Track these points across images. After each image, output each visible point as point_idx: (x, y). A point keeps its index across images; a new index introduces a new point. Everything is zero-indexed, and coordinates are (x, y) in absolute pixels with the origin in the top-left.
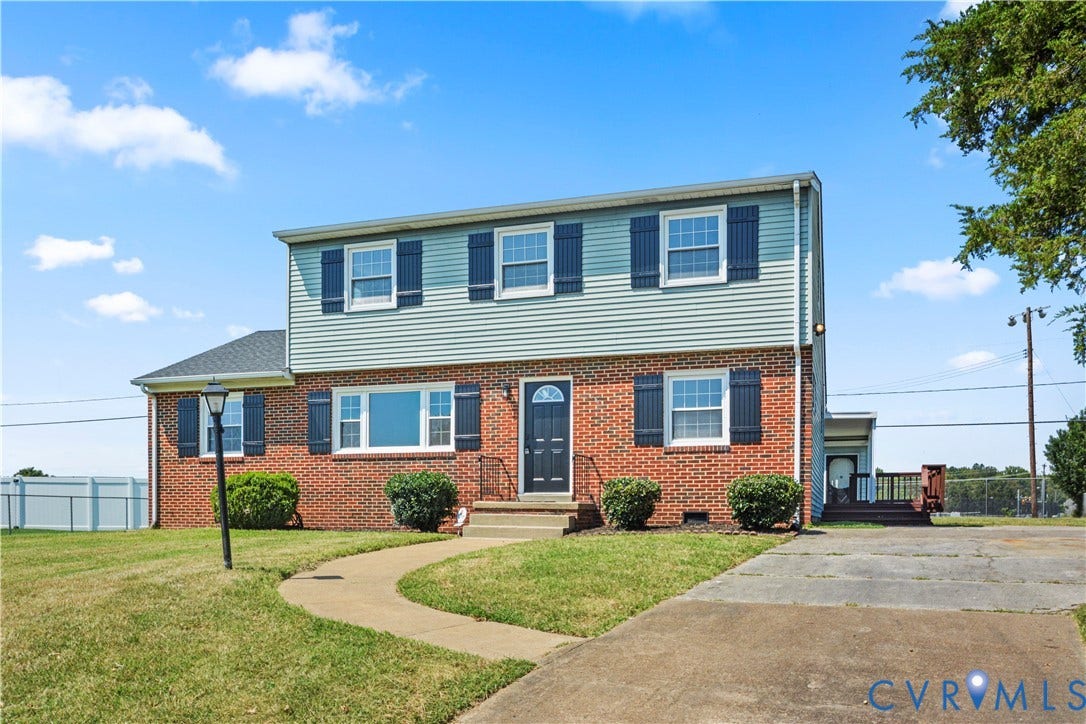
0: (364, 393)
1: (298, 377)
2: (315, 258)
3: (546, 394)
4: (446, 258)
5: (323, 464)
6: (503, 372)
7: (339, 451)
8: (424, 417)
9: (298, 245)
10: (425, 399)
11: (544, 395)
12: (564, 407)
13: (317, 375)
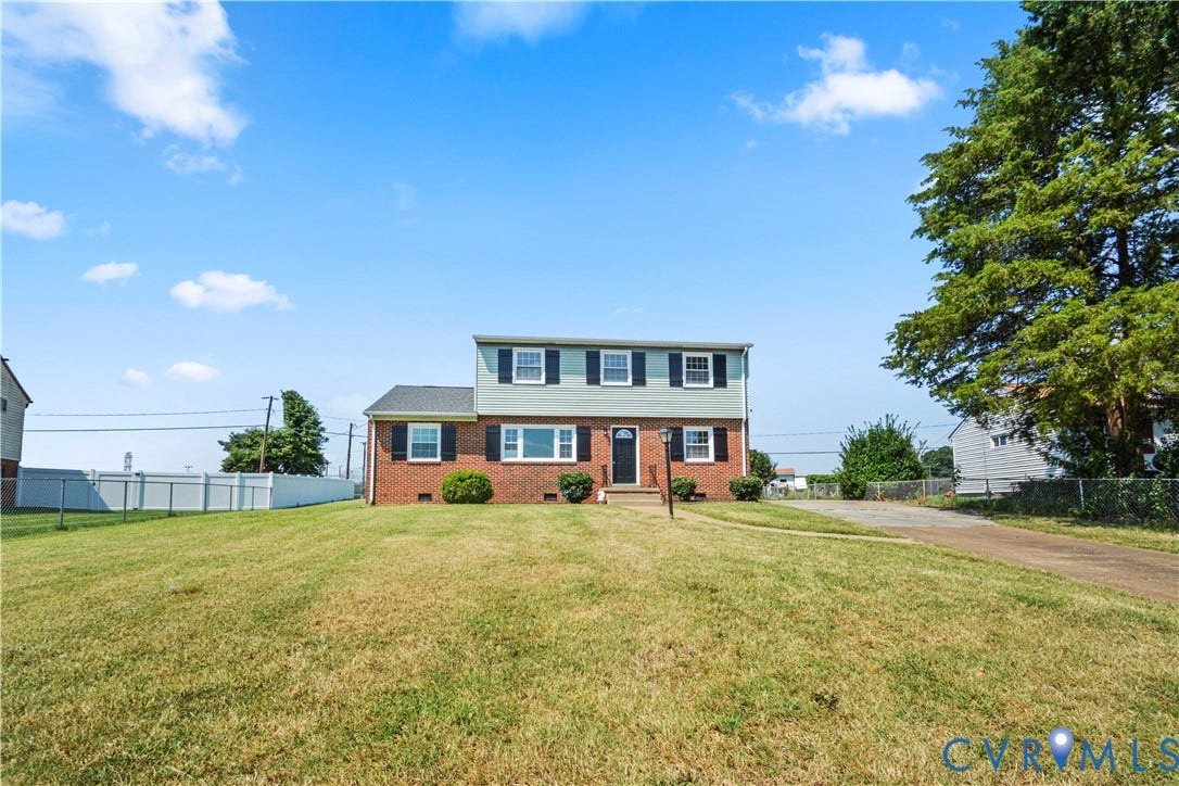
0: (520, 428)
1: (479, 417)
2: (494, 354)
3: (622, 434)
4: (573, 362)
5: (494, 466)
6: (603, 422)
7: (505, 460)
8: (557, 443)
9: (482, 344)
10: (557, 433)
11: (622, 435)
12: (632, 442)
13: (493, 416)
